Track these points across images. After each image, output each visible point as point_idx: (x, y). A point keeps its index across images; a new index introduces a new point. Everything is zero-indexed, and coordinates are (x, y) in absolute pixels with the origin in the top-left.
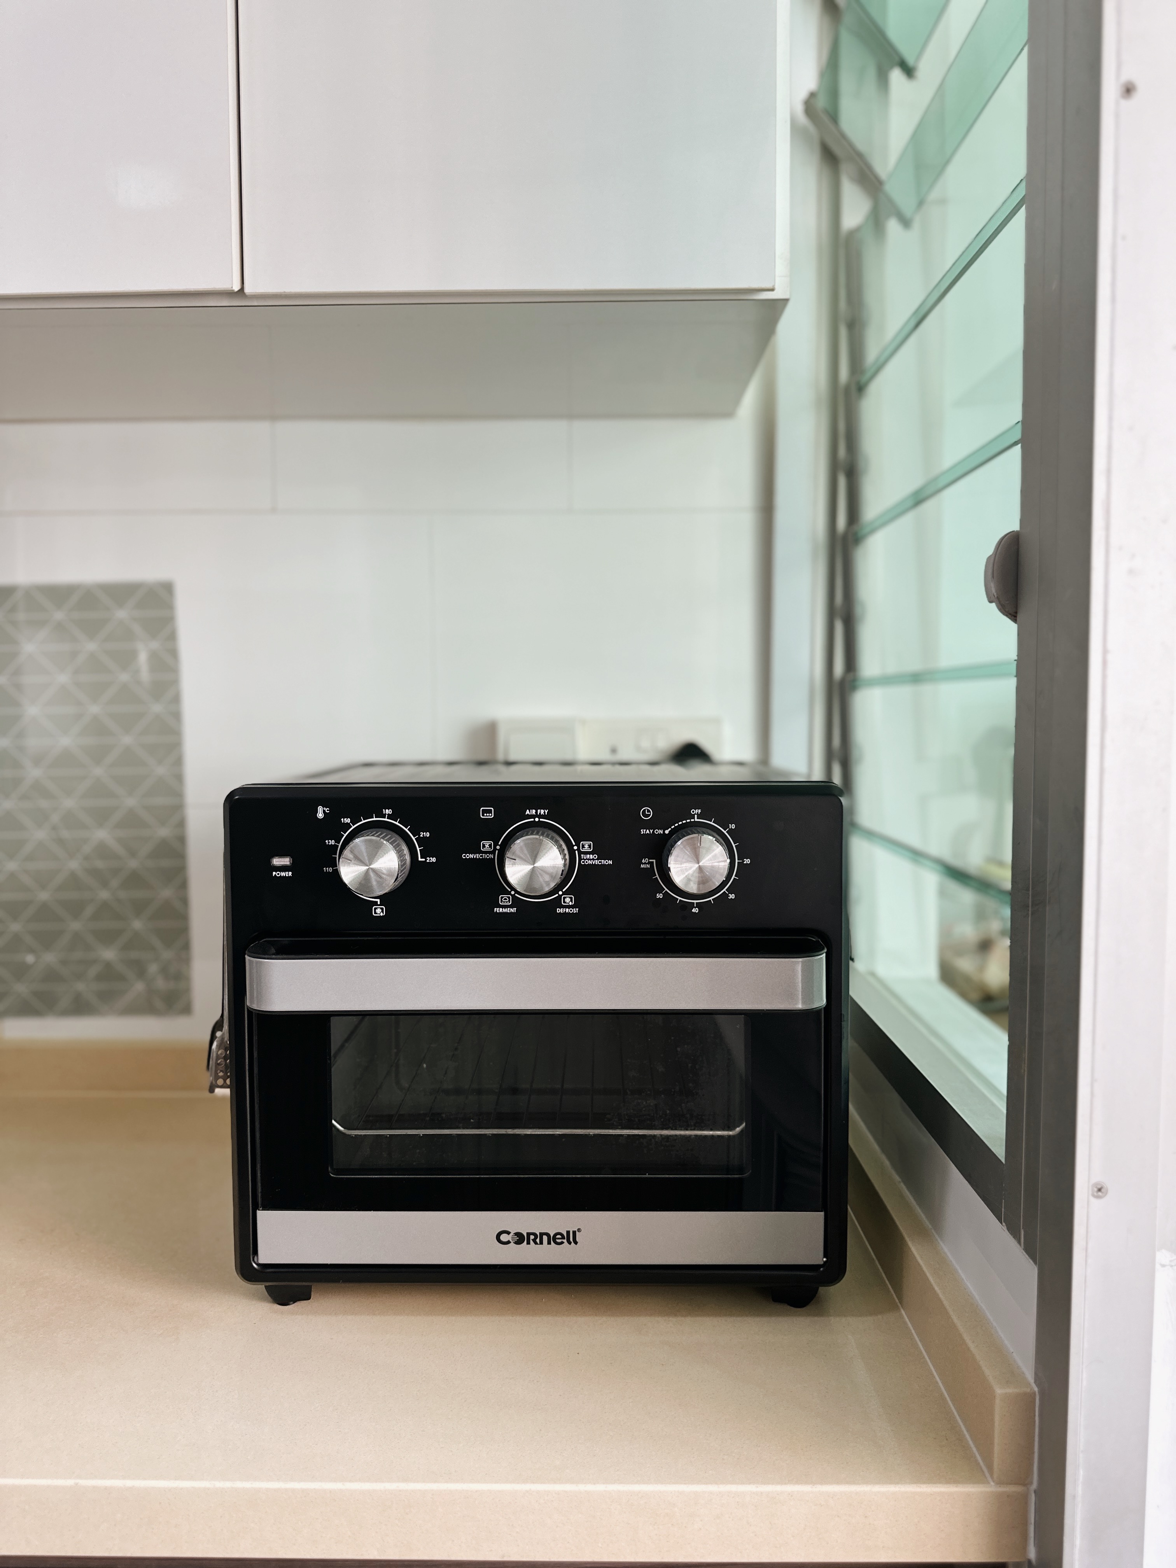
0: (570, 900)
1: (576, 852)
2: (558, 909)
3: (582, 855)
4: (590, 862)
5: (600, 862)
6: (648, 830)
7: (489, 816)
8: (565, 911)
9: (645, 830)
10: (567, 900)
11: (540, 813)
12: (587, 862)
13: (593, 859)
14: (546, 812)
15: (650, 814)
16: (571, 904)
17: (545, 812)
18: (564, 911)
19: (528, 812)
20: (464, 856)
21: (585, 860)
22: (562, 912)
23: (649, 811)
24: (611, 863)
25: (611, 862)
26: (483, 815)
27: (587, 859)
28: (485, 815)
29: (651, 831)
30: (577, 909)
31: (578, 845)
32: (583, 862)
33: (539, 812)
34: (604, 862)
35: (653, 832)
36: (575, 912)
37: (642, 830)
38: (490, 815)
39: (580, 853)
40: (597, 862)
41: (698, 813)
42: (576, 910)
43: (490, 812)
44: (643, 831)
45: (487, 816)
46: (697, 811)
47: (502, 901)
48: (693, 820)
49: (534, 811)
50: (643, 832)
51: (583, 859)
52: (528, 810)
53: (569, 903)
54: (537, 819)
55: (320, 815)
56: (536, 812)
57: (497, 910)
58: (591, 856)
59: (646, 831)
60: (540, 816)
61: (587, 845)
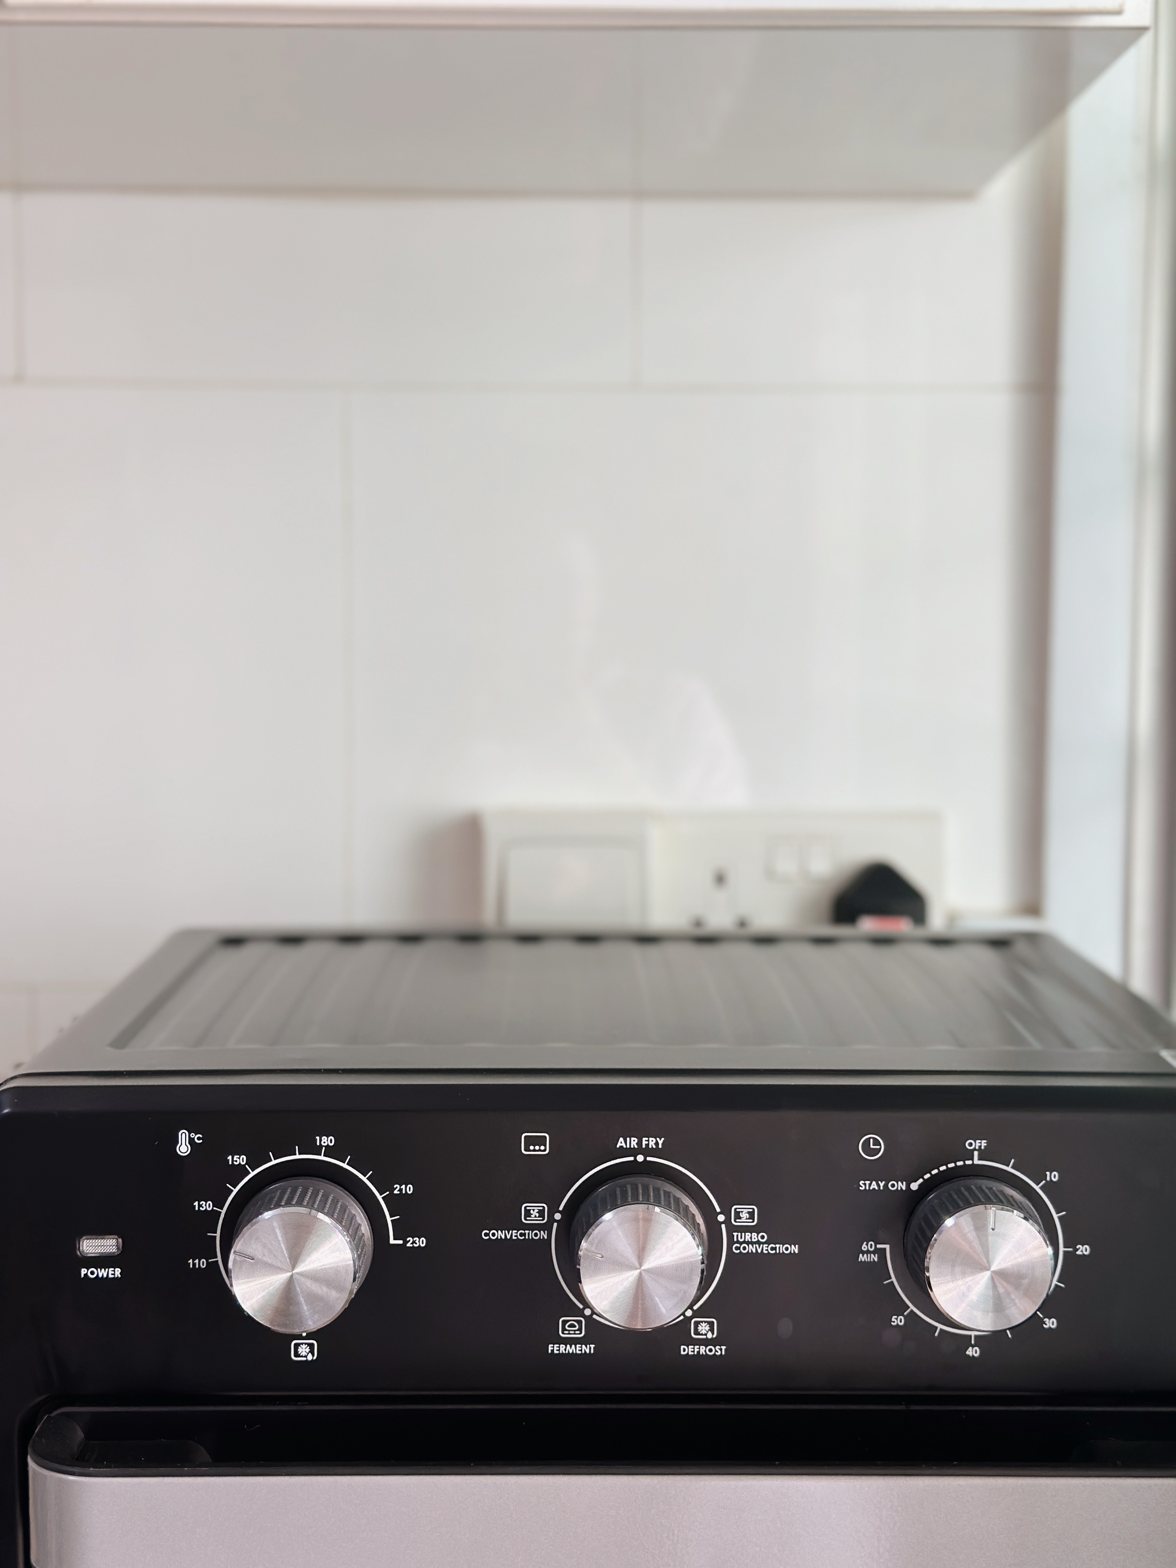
0: (708, 1328)
1: (723, 1226)
2: (682, 1347)
3: (735, 1234)
4: (752, 1249)
5: (773, 1249)
6: (874, 1183)
7: (540, 1150)
8: (699, 1352)
9: (868, 1182)
10: (704, 1328)
11: (647, 1145)
12: (744, 1248)
13: (758, 1243)
14: (660, 1142)
15: (879, 1150)
16: (710, 1336)
17: (657, 1144)
18: (696, 1350)
19: (621, 1143)
20: (486, 1235)
21: (741, 1243)
22: (690, 1353)
23: (877, 1142)
24: (797, 1252)
25: (795, 1249)
26: (527, 1149)
27: (744, 1242)
28: (532, 1148)
29: (882, 1184)
30: (724, 1348)
31: (726, 1212)
32: (737, 1248)
33: (644, 1143)
34: (781, 1248)
35: (886, 1186)
36: (719, 1354)
37: (861, 1183)
38: (542, 1148)
39: (731, 1229)
40: (766, 1249)
41: (980, 1147)
42: (721, 1350)
43: (541, 1141)
44: (865, 1184)
45: (534, 1150)
46: (978, 1144)
47: (564, 1329)
48: (969, 1162)
49: (634, 1142)
50: (863, 1185)
51: (738, 1242)
52: (621, 1139)
53: (706, 1335)
54: (640, 1158)
55: (183, 1149)
56: (640, 1143)
57: (554, 1348)
58: (754, 1235)
59: (870, 1185)
60: (647, 1152)
61: (745, 1214)
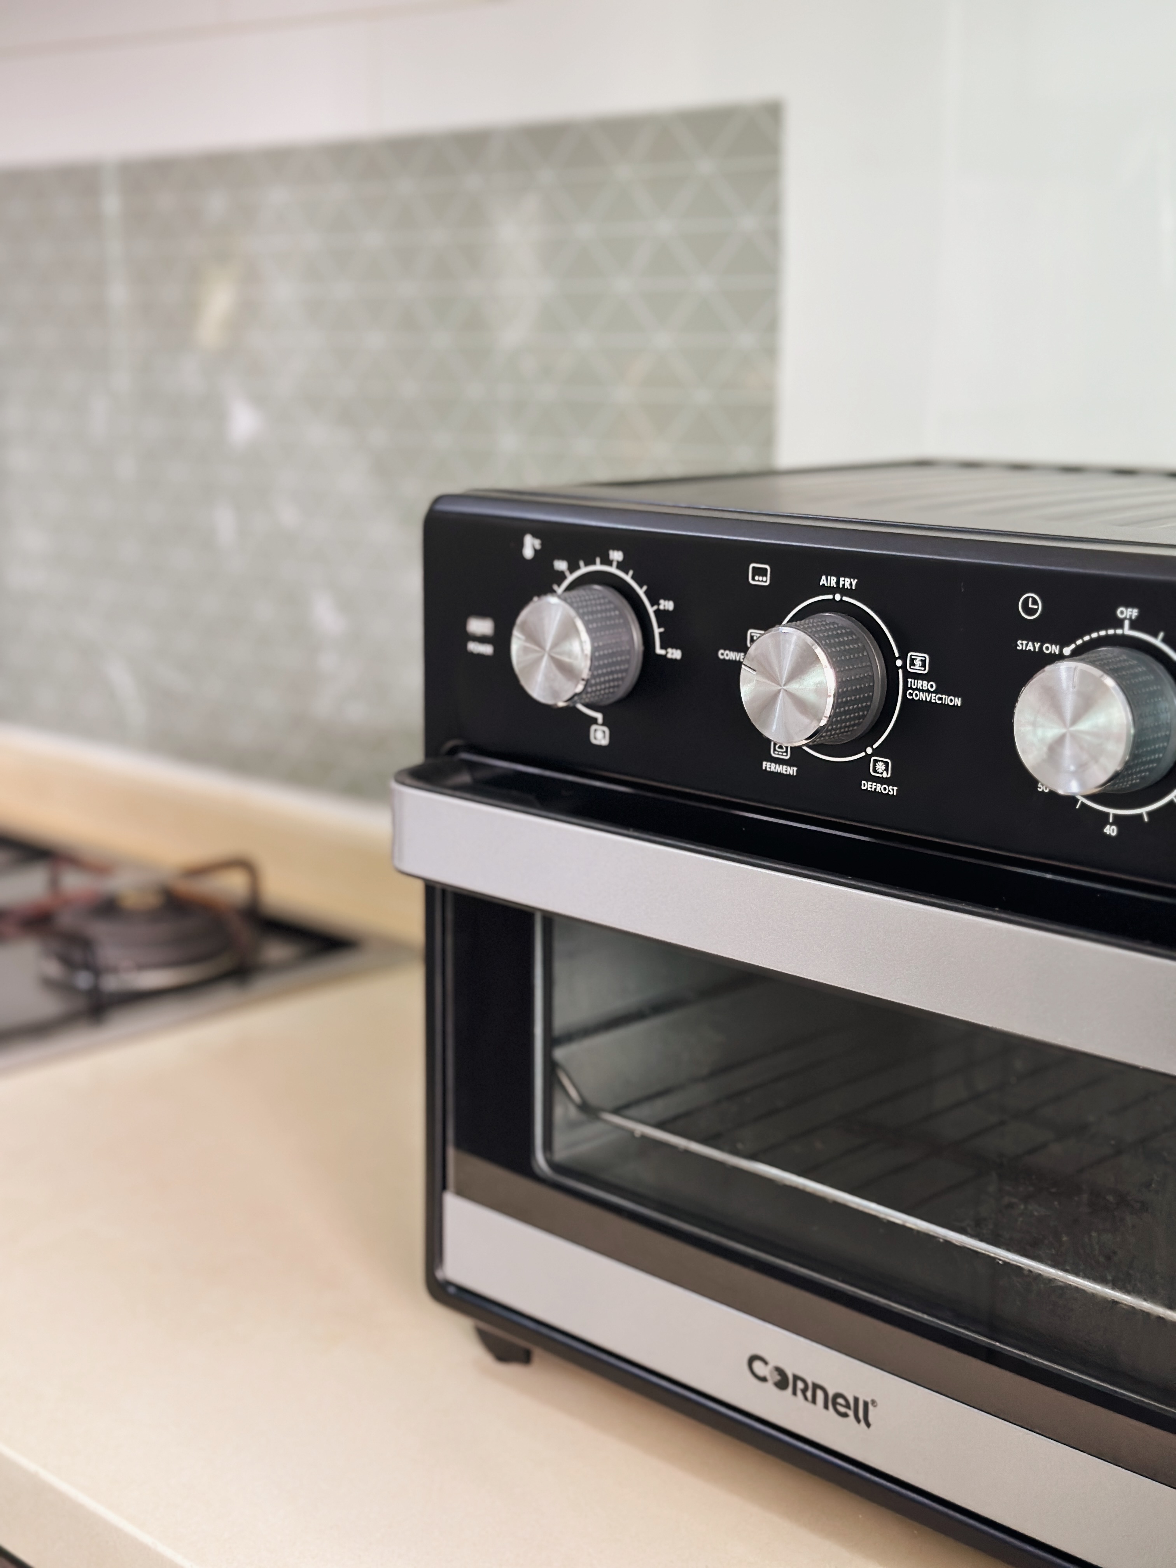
0: (883, 768)
1: (900, 671)
2: (863, 782)
3: (909, 680)
4: (922, 696)
5: (940, 699)
6: (1030, 644)
7: (762, 581)
8: (875, 789)
9: (1025, 642)
10: (880, 767)
11: (844, 585)
12: (916, 695)
13: (928, 691)
14: (854, 583)
15: (1036, 610)
16: (885, 775)
17: (851, 584)
18: (874, 787)
19: (823, 581)
20: (722, 654)
21: (914, 690)
22: (869, 789)
23: (1035, 602)
24: (959, 705)
25: (958, 702)
26: (753, 579)
27: (916, 689)
28: (757, 578)
29: (1037, 645)
30: (895, 788)
31: (903, 657)
32: (911, 694)
33: (841, 583)
34: (947, 699)
35: (1041, 648)
36: (891, 793)
37: (1019, 642)
38: (764, 579)
39: (907, 675)
40: (934, 698)
41: (1131, 616)
42: (893, 790)
43: (763, 572)
44: (1022, 644)
45: (758, 581)
46: (1129, 613)
47: (775, 750)
48: (1119, 632)
49: (833, 581)
50: (1021, 645)
51: (911, 688)
52: (824, 577)
53: (882, 773)
54: (838, 597)
55: (528, 552)
56: (838, 582)
57: (767, 766)
58: (925, 683)
59: (1027, 645)
60: (844, 591)
61: (919, 661)
